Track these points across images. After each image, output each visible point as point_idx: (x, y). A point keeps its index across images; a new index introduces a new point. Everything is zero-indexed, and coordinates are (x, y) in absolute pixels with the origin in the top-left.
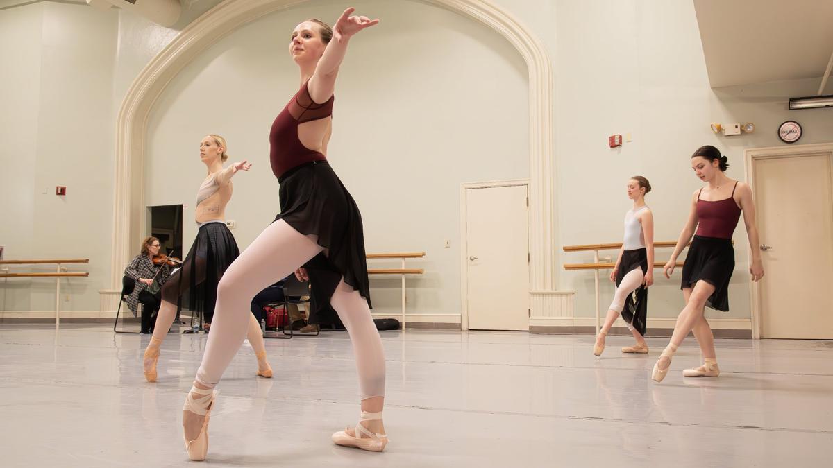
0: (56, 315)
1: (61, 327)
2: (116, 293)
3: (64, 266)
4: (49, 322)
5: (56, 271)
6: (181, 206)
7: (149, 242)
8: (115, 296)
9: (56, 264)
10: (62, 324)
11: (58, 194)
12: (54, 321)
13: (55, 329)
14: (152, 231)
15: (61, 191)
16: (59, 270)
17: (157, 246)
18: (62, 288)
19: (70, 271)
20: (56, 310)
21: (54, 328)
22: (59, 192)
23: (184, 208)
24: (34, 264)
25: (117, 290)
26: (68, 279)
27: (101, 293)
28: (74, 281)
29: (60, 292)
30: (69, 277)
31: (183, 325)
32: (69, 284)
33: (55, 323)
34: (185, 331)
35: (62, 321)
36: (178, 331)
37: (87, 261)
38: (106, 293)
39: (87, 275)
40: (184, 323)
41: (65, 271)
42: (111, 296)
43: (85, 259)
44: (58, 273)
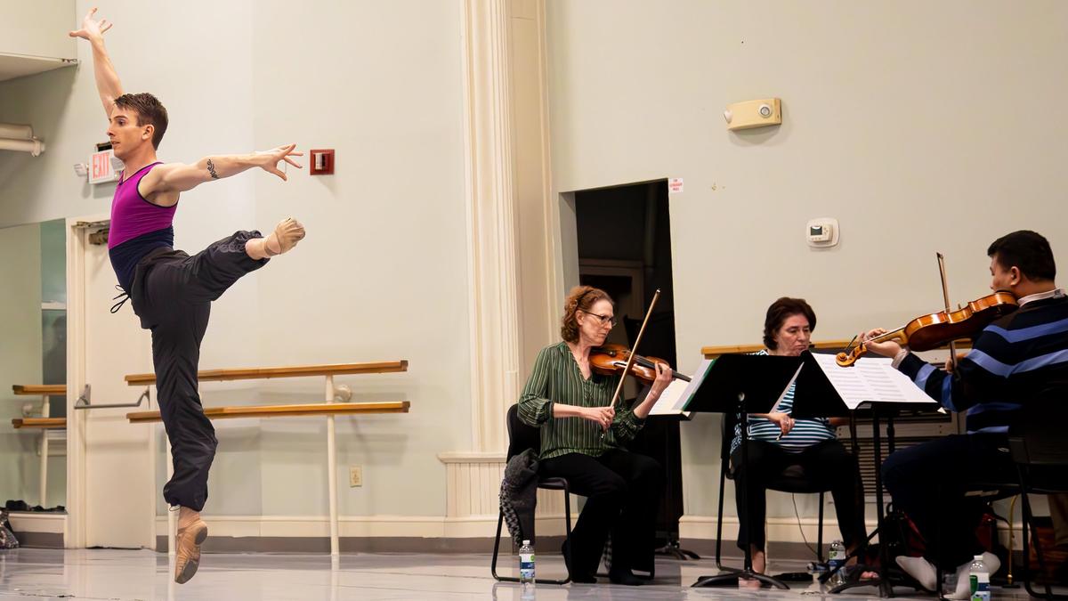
0: (329, 529)
1: (344, 564)
2: (490, 462)
3: (344, 383)
4: (310, 549)
5: (323, 397)
6: (662, 186)
7: (583, 304)
8: (485, 470)
9: (322, 378)
10: (350, 556)
11: (314, 172)
12: (322, 545)
13: (330, 567)
14: (581, 265)
15: (323, 164)
16: (329, 397)
17: (603, 318)
18: (342, 449)
19: (361, 397)
20: (327, 513)
21: (327, 565)
22: (318, 166)
23: (671, 190)
24: (265, 380)
25: (489, 454)
26: (354, 422)
27: (445, 462)
28: (375, 426)
29: (337, 461)
30: (358, 416)
31: (689, 560)
32: (360, 437)
33: (329, 550)
34: (701, 579)
35: (348, 545)
36: (677, 580)
37: (402, 366)
38: (461, 462)
39: (405, 408)
40: (695, 557)
41: (348, 398)
42: (475, 469)
43: (398, 360)
44: (329, 402)
